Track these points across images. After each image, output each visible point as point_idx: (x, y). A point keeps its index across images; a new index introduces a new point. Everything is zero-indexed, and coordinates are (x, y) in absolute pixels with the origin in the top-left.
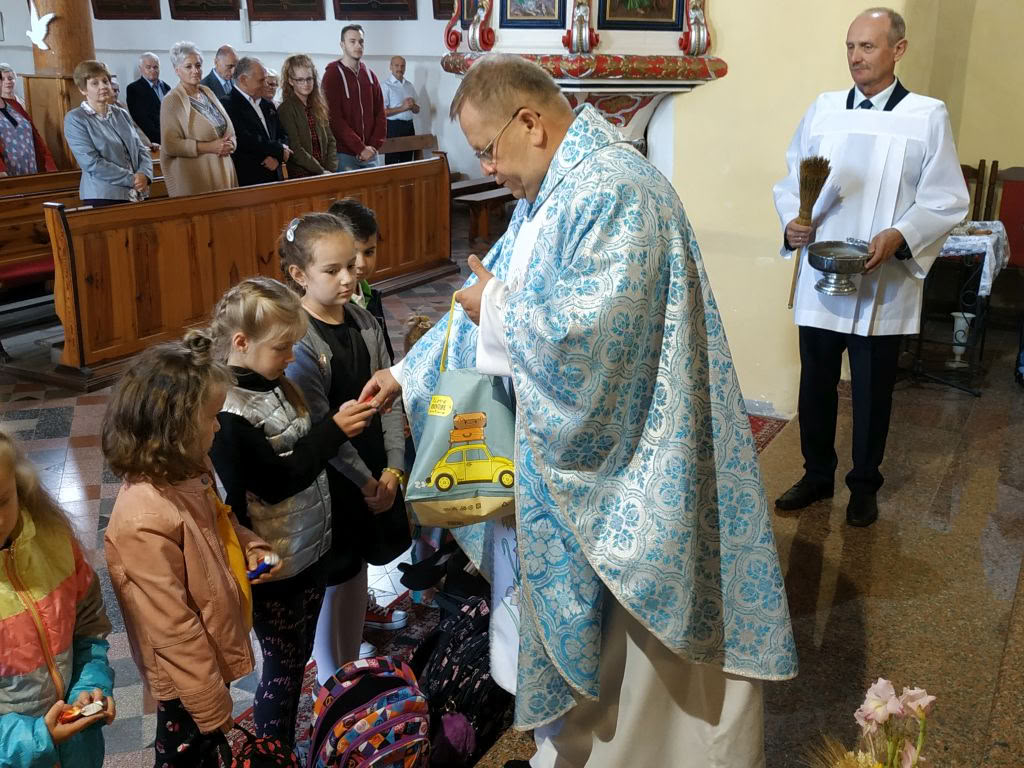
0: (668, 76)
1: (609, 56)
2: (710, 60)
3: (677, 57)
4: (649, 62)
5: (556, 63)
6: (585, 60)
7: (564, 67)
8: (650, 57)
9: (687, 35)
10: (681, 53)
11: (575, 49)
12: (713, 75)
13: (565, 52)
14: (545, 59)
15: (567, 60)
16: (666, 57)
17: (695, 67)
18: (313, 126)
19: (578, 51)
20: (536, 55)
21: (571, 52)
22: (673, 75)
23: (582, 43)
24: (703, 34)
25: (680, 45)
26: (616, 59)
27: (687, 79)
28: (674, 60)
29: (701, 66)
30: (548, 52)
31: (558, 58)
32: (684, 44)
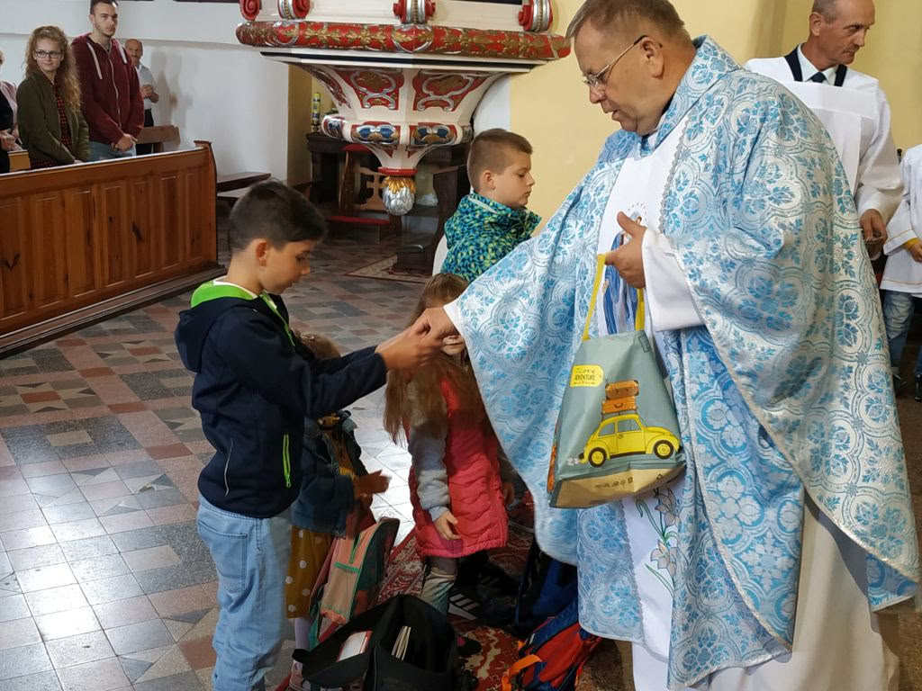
0: (509, 55)
1: (447, 28)
2: (552, 38)
3: (518, 33)
4: (489, 37)
5: (388, 35)
6: (420, 31)
7: (397, 38)
8: (489, 31)
9: (528, 9)
10: (521, 29)
11: (409, 19)
12: (555, 54)
13: (397, 22)
14: (373, 29)
15: (400, 31)
16: (506, 32)
17: (538, 44)
18: (63, 108)
19: (412, 21)
20: (363, 25)
21: (404, 22)
22: (514, 53)
23: (417, 12)
24: (546, 9)
25: (520, 20)
26: (455, 32)
27: (528, 58)
28: (514, 35)
29: (544, 44)
30: (376, 22)
31: (389, 29)
32: (525, 18)
